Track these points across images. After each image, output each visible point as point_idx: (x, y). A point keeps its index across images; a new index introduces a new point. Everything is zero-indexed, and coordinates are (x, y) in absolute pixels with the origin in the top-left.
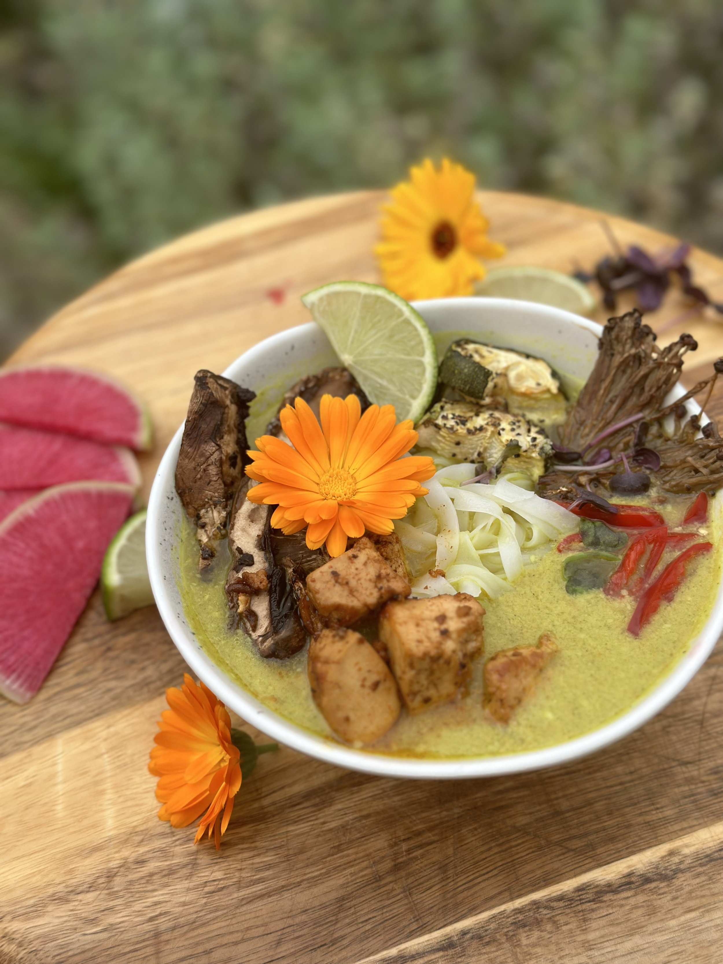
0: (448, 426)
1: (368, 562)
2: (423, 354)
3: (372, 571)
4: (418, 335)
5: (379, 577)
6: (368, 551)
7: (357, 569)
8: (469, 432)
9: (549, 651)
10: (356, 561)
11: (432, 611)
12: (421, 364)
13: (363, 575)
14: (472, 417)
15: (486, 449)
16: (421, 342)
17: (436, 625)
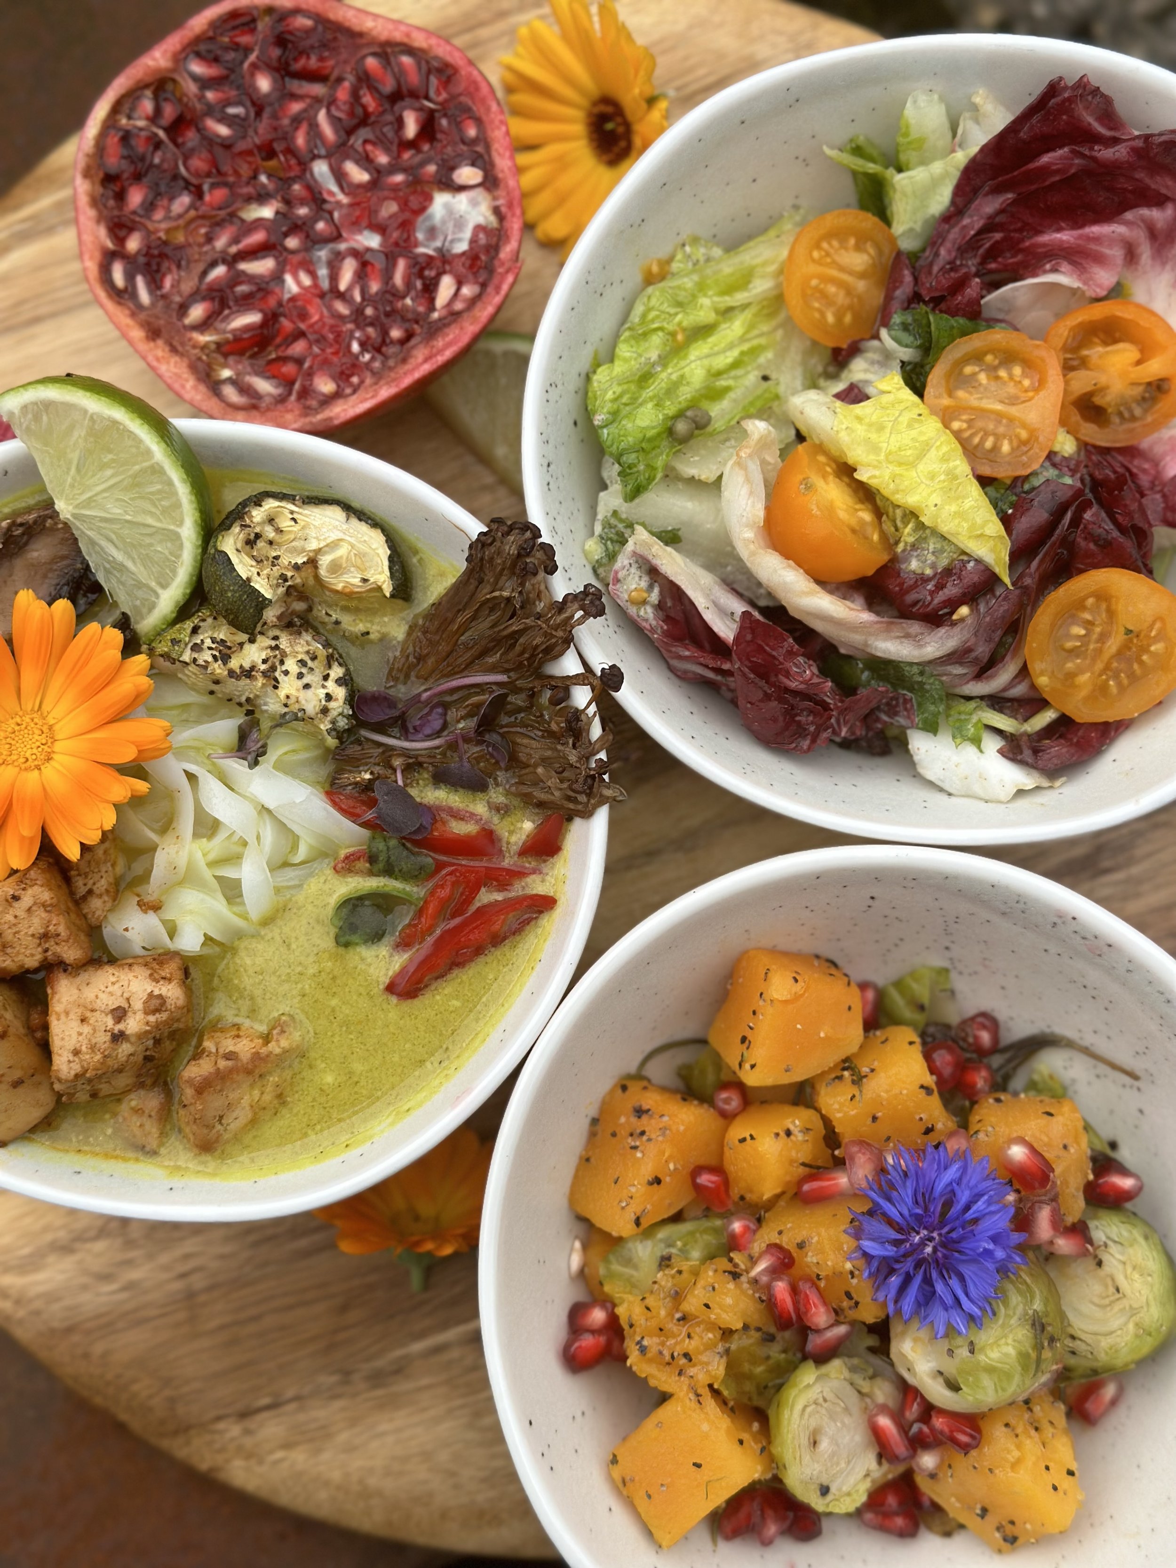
0: (201, 662)
1: (34, 908)
2: (181, 523)
3: (37, 923)
4: (175, 493)
5: (45, 936)
6: (37, 890)
7: (16, 917)
8: (231, 673)
9: (278, 1051)
10: (16, 904)
11: (111, 994)
12: (176, 538)
13: (23, 927)
14: (241, 645)
15: (257, 696)
16: (178, 505)
17: (110, 1021)
